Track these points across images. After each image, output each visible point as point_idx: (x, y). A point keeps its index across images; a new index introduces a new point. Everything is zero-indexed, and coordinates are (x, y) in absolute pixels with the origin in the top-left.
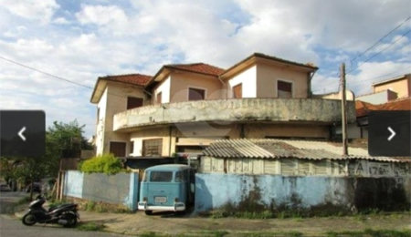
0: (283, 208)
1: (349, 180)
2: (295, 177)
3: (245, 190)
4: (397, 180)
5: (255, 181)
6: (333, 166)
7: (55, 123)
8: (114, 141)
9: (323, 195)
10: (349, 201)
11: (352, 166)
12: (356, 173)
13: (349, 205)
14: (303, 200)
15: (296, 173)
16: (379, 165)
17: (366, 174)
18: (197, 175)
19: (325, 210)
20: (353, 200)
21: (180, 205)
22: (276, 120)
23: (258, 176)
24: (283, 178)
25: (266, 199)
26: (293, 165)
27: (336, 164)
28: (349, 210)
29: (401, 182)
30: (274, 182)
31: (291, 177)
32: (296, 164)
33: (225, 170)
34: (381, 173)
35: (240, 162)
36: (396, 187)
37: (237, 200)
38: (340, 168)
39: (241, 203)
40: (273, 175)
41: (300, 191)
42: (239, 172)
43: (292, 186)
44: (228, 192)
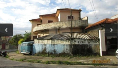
0: (51, 54)
1: (70, 45)
2: (55, 45)
3: (43, 48)
4: (89, 45)
5: (45, 46)
6: (66, 41)
7: (26, 32)
8: (34, 36)
9: (63, 50)
10: (70, 52)
11: (72, 41)
12: (73, 43)
13: (70, 53)
14: (57, 51)
15: (55, 43)
16: (82, 40)
17: (77, 43)
18: (33, 44)
19: (63, 54)
20: (71, 52)
21: (28, 52)
22: (62, 28)
23: (46, 44)
24: (52, 45)
25: (47, 51)
26: (55, 41)
27: (67, 40)
28: (71, 55)
29: (90, 46)
30: (49, 46)
31: (54, 45)
32: (56, 40)
33: (39, 43)
34: (83, 43)
35: (42, 41)
36: (89, 47)
37: (41, 51)
38: (68, 42)
39: (42, 52)
40: (49, 44)
41: (56, 49)
42: (42, 43)
43: (54, 47)
44: (39, 49)
